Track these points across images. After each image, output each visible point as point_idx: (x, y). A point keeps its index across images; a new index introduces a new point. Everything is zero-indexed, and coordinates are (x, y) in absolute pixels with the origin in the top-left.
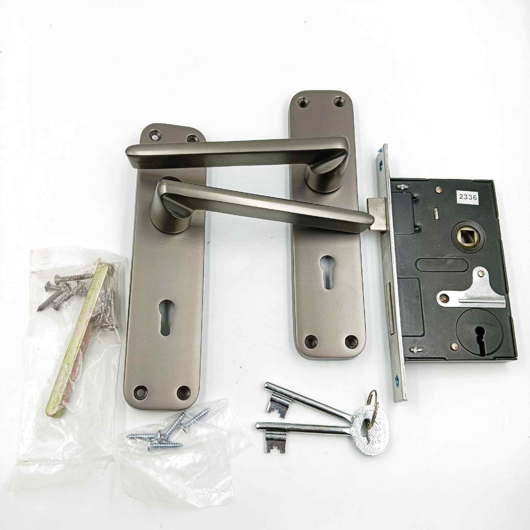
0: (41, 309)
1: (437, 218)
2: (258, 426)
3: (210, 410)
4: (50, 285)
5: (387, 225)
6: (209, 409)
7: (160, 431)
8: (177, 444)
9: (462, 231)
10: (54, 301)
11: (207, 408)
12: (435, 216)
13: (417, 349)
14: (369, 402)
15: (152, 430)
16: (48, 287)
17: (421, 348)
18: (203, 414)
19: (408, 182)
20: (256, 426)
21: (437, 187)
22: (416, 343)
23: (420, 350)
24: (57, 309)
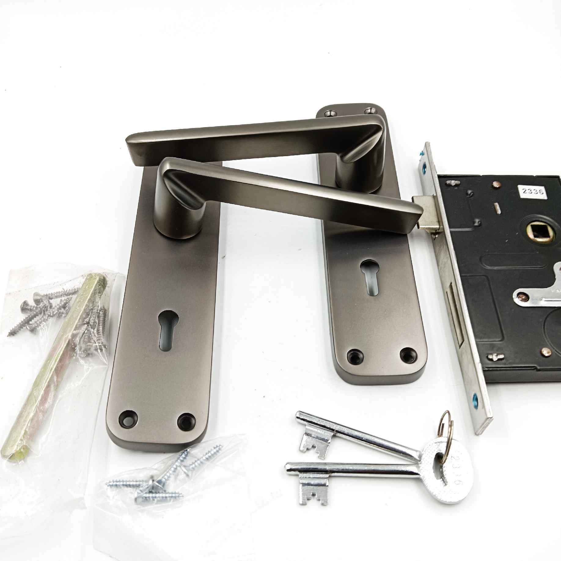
0: (13, 333)
1: (499, 212)
2: (289, 467)
3: (223, 447)
4: (27, 305)
5: (440, 222)
6: (221, 447)
7: (152, 477)
8: (175, 493)
9: (532, 226)
10: (30, 323)
11: (218, 445)
12: (496, 211)
13: (497, 356)
14: (440, 433)
15: (142, 476)
16: (25, 308)
17: (501, 354)
18: (212, 452)
19: (459, 178)
20: (285, 467)
21: (493, 182)
22: (495, 349)
23: (502, 356)
24: (33, 330)
